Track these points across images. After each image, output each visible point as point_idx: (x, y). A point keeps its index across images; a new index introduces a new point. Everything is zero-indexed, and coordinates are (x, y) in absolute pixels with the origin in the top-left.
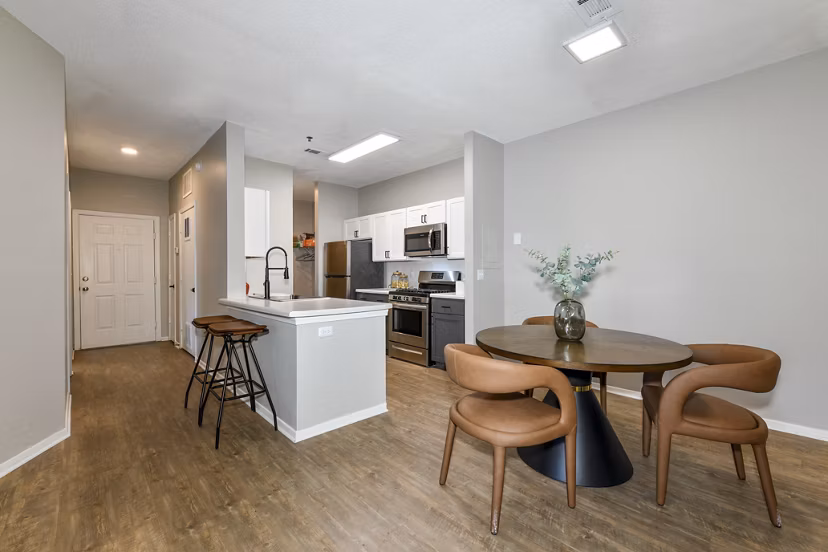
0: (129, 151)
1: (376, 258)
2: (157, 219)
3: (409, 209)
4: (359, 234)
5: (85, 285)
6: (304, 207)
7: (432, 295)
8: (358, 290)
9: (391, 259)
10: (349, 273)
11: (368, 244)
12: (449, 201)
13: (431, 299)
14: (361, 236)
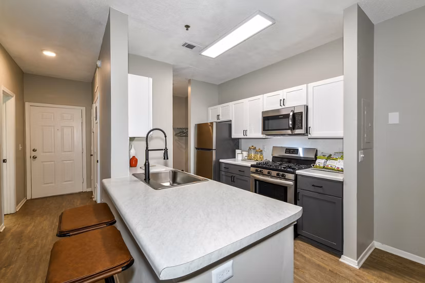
0: (49, 54)
1: (234, 135)
2: (84, 109)
3: (266, 95)
4: (220, 117)
5: (34, 154)
6: (181, 101)
7: (298, 172)
8: (221, 161)
9: (248, 137)
10: (214, 147)
11: (229, 125)
12: (311, 85)
13: (296, 176)
14: (222, 119)
